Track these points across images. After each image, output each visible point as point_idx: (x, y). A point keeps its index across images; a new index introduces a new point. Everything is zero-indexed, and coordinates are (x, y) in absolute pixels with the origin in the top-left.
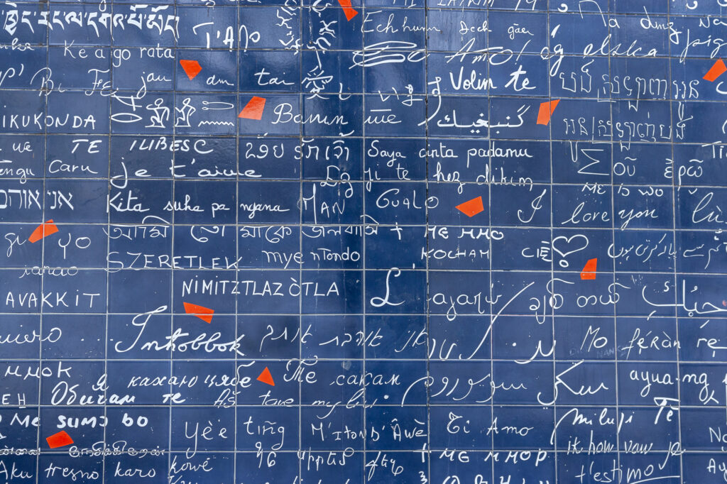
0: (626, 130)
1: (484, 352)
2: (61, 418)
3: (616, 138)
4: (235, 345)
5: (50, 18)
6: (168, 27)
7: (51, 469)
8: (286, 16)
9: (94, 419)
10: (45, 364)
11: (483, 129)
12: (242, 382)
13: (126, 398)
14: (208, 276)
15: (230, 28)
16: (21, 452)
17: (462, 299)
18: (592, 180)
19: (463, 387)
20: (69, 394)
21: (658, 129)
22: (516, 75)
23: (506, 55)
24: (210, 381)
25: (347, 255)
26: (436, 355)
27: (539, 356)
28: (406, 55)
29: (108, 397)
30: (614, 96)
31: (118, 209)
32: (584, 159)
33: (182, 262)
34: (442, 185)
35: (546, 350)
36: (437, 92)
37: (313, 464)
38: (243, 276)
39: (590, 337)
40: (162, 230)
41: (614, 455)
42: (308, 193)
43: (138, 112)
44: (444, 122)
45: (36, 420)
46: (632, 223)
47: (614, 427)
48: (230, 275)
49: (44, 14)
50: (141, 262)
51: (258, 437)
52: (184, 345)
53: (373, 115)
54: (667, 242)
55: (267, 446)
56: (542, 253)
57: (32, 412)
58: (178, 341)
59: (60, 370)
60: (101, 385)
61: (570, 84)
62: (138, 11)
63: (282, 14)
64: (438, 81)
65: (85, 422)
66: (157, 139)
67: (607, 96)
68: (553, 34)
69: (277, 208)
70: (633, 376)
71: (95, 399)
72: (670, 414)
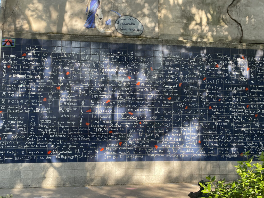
0: (192, 88)
1: (171, 120)
2: (111, 129)
3: (190, 89)
4: (136, 118)
5: (109, 70)
6: (126, 72)
7: (110, 136)
8: (143, 70)
9: (116, 129)
10: (109, 121)
11: (171, 87)
12: (137, 124)
13: (120, 126)
14: (132, 108)
15: (135, 72)
16: (105, 134)
17: (168, 112)
18: (187, 95)
19: (169, 125)
20: (112, 125)
21: (196, 88)
22: (176, 79)
23: (175, 76)
24: (132, 123)
25: (152, 105)
26: (165, 120)
27: (179, 120)
28: (160, 76)
29: (118, 126)
30: (190, 83)
31: (119, 98)
32: (185, 92)
33: (128, 106)
34: (166, 95)
35: (180, 119)
36: (165, 82)
37: (147, 136)
38: (137, 108)
39: (187, 117)
40: (125, 101)
41: (190, 135)
42: (146, 96)
43: (122, 84)
44: (166, 86)
45: (107, 129)
46: (192, 101)
47: (190, 131)
48: (135, 108)
49: (108, 69)
50: (122, 106)
51: (139, 132)
52: (129, 118)
53: (155, 85)
54: (197, 104)
55: (140, 133)
56: (180, 105)
57: (107, 128)
58: (128, 118)
59: (111, 122)
60: (117, 124)
61: (183, 81)
62: (122, 69)
63: (142, 70)
64: (165, 80)
65: (114, 129)
66: (124, 88)
67: (189, 82)
68: (181, 73)
69: (142, 98)
70: (193, 123)
71: (116, 126)
72: (198, 129)
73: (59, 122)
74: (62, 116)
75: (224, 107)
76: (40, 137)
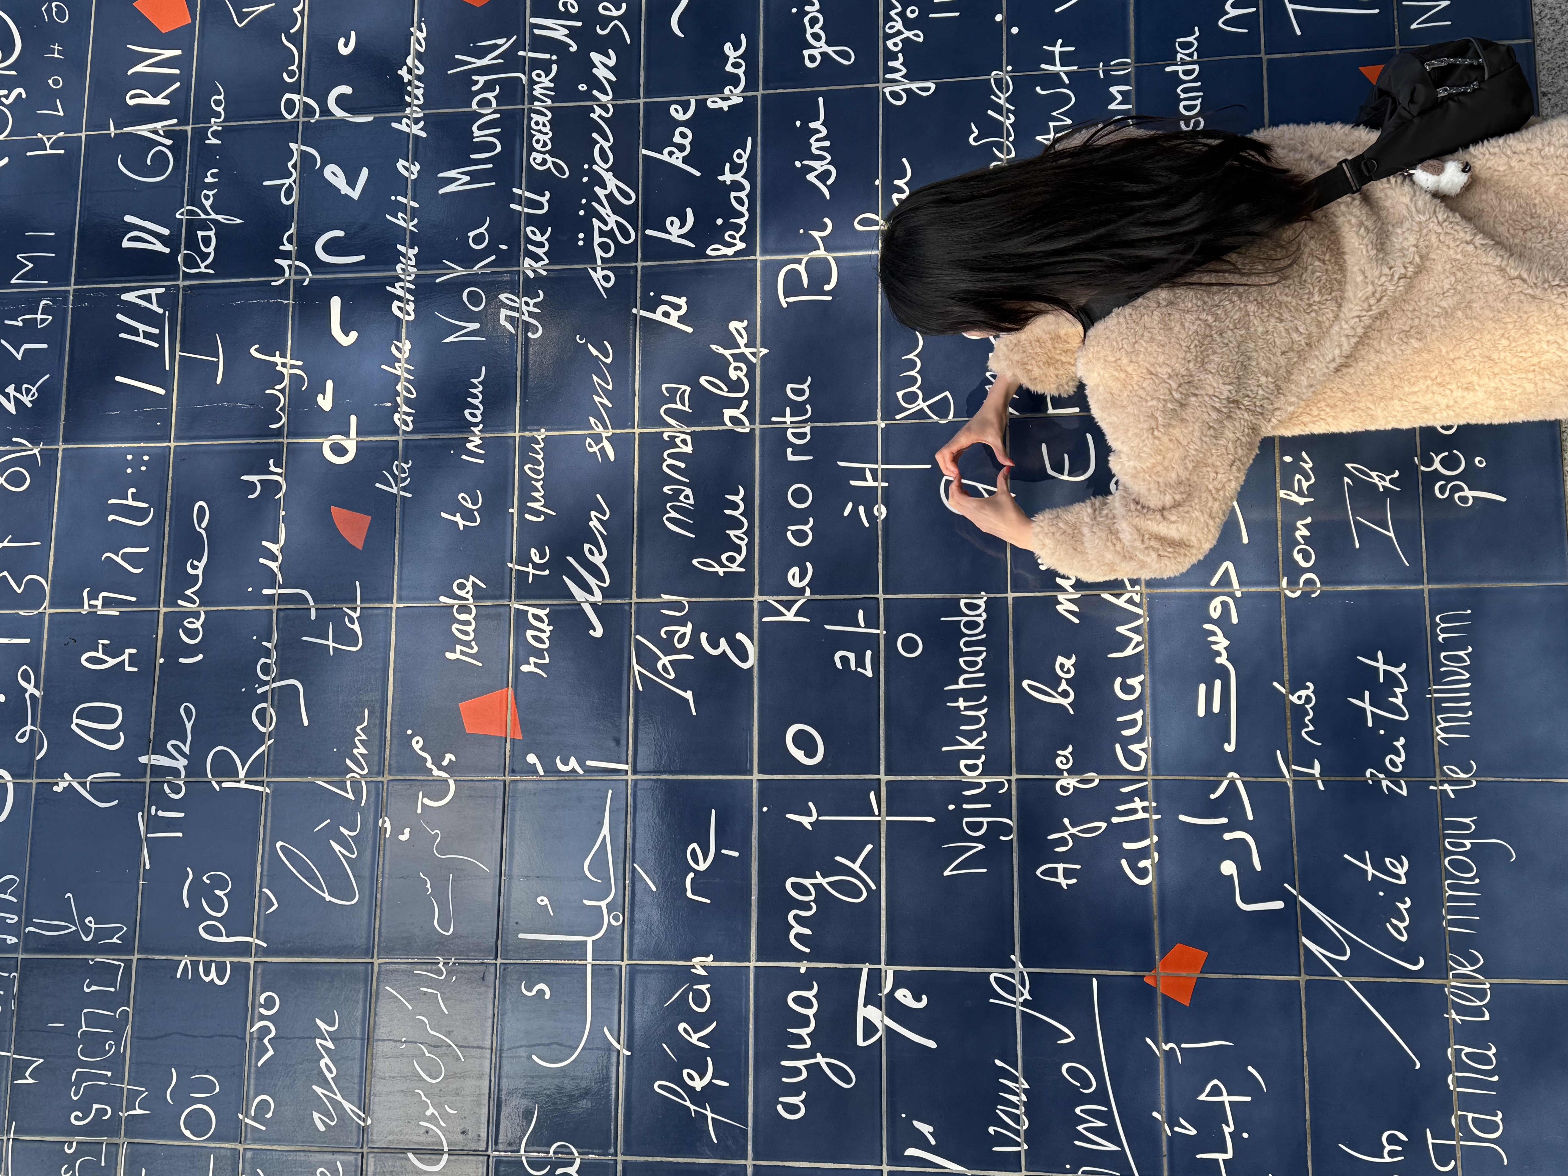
0: (94, 1095)
3: (110, 1128)
21: (95, 1000)
70: (792, 1109)
72: (904, 996)
75: (474, 442)
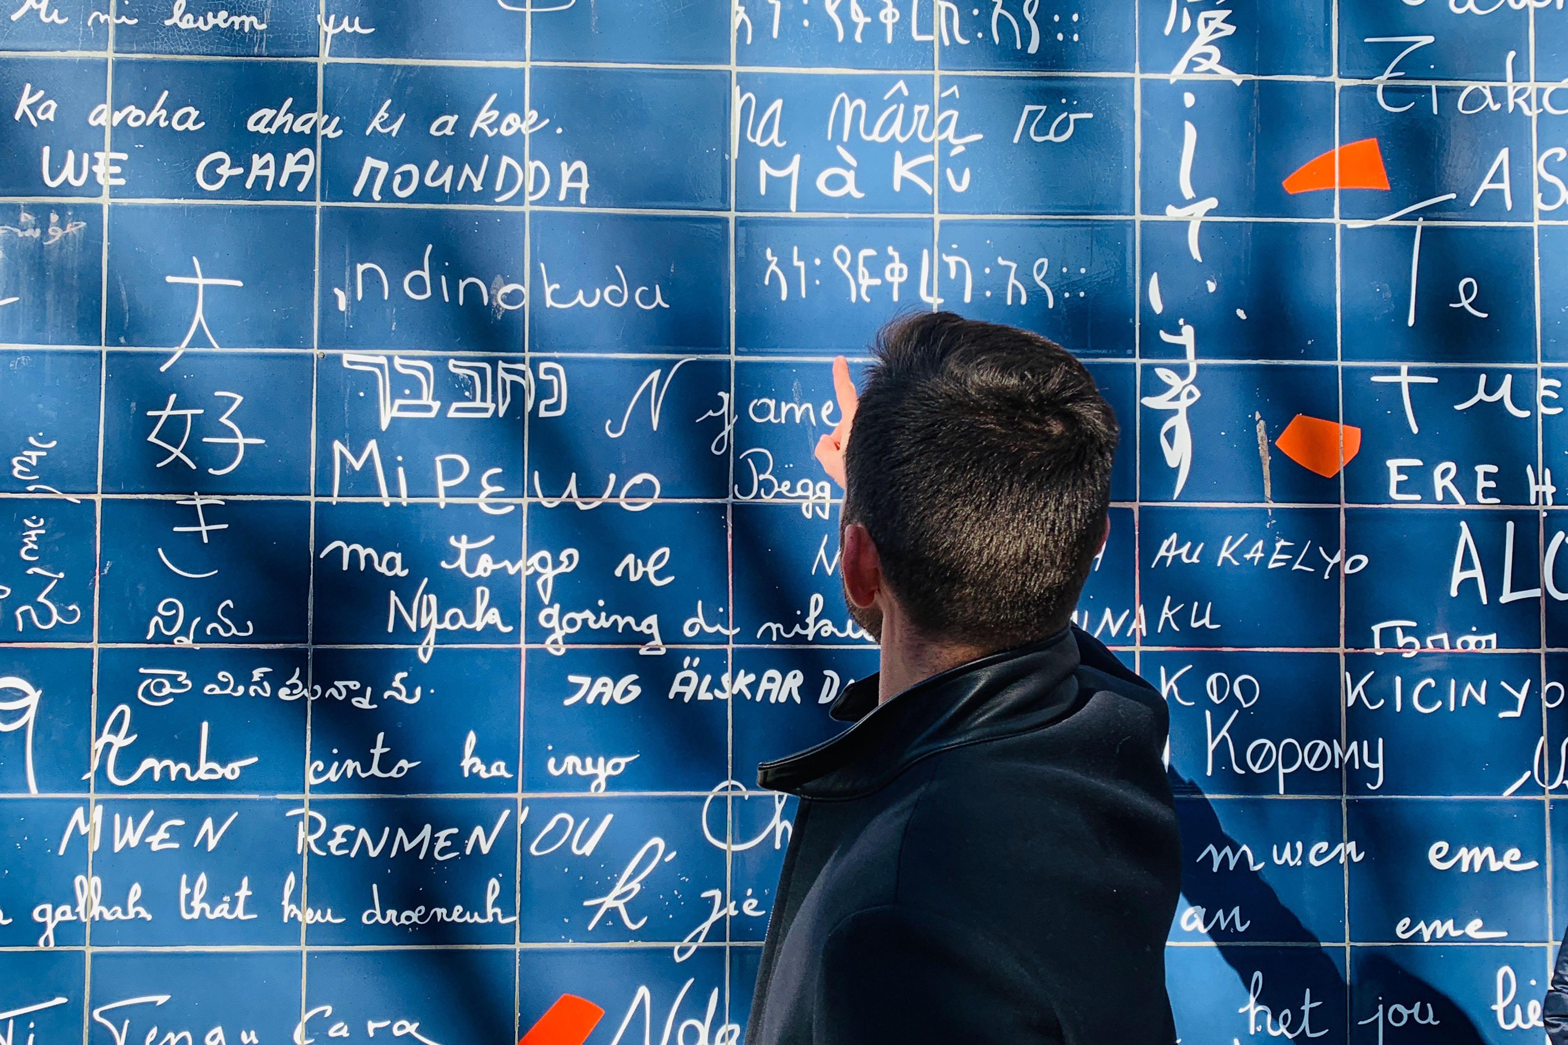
73: (741, 407)
74: (792, 275)
76: (364, 703)
